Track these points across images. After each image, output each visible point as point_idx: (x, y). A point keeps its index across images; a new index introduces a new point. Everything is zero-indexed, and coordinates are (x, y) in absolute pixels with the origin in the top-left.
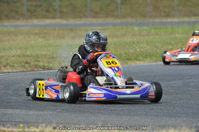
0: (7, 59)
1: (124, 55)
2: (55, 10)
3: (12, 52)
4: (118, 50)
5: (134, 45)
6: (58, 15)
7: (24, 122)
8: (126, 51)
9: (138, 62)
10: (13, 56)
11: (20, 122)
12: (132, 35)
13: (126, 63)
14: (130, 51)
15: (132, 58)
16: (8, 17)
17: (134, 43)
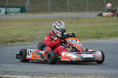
0: (38, 36)
1: (108, 34)
2: (67, 7)
3: (42, 32)
4: (105, 30)
5: (114, 28)
6: (69, 9)
7: (49, 73)
8: (109, 31)
9: (116, 38)
10: (42, 34)
11: (46, 73)
12: (113, 21)
13: (109, 38)
14: (112, 31)
15: (113, 35)
16: (39, 11)
17: (114, 26)
